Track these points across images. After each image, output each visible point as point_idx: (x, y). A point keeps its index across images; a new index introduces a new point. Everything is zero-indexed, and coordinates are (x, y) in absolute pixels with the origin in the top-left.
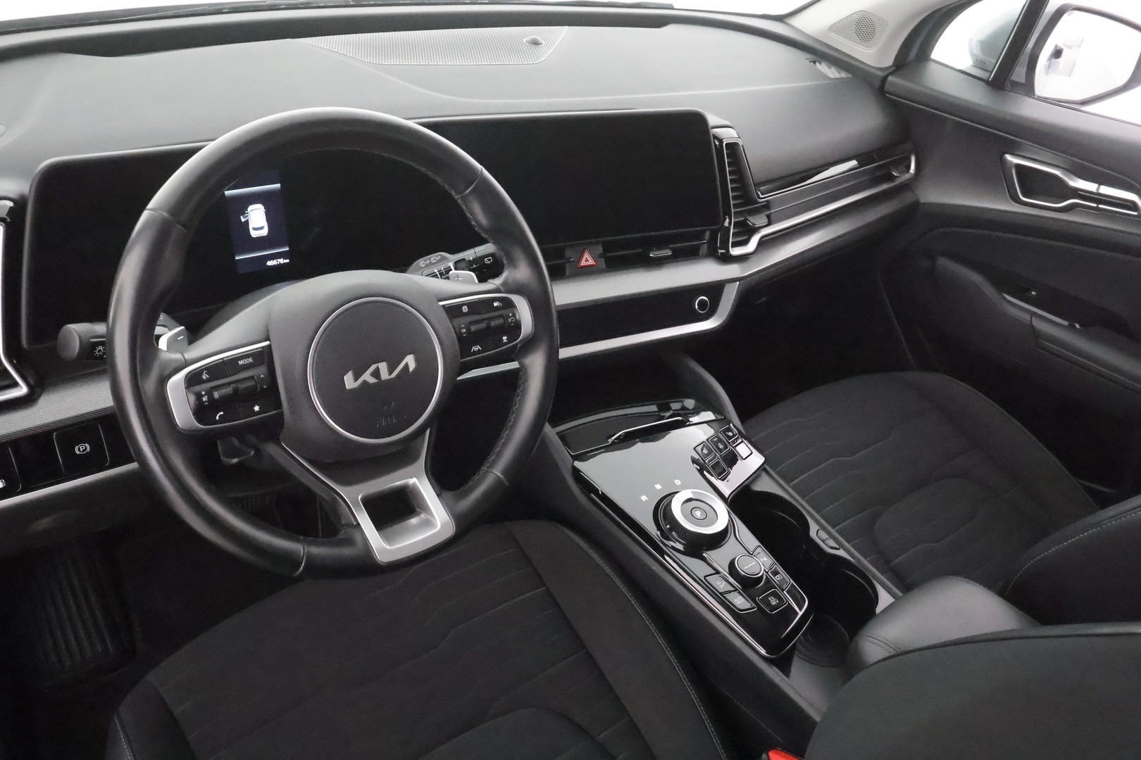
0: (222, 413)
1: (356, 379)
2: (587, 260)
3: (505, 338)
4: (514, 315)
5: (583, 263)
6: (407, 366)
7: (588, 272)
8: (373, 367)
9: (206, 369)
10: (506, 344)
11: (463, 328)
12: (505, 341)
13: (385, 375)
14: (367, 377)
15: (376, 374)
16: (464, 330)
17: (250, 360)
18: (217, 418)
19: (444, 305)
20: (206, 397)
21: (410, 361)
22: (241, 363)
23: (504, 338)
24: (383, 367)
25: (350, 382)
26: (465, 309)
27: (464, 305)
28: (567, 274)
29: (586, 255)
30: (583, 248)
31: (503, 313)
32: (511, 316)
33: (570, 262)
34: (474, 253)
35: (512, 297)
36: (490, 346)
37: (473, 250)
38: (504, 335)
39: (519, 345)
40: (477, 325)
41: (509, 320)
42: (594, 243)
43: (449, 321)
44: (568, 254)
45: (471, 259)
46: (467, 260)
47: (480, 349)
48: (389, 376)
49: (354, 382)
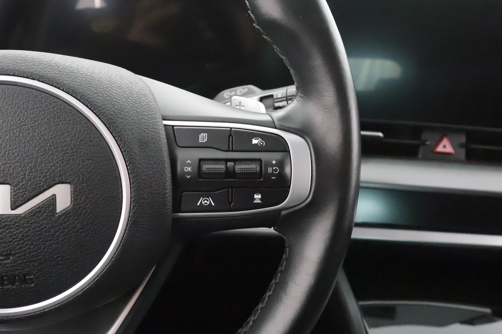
2: (444, 147)
3: (258, 197)
4: (281, 164)
5: (440, 149)
6: (52, 201)
7: (443, 159)
10: (258, 206)
11: (189, 165)
12: (257, 201)
13: (4, 207)
16: (189, 169)
19: (173, 126)
21: (62, 195)
23: (256, 196)
26: (203, 138)
27: (204, 131)
28: (420, 156)
29: (445, 142)
30: (443, 134)
31: (264, 156)
32: (275, 165)
33: (425, 145)
34: (285, 91)
35: (289, 138)
36: (230, 204)
37: (285, 88)
38: (257, 192)
39: (284, 213)
40: (212, 166)
41: (270, 170)
42: (458, 131)
43: (165, 148)
44: (424, 136)
45: (279, 96)
46: (275, 97)
47: (213, 204)
48: (12, 210)
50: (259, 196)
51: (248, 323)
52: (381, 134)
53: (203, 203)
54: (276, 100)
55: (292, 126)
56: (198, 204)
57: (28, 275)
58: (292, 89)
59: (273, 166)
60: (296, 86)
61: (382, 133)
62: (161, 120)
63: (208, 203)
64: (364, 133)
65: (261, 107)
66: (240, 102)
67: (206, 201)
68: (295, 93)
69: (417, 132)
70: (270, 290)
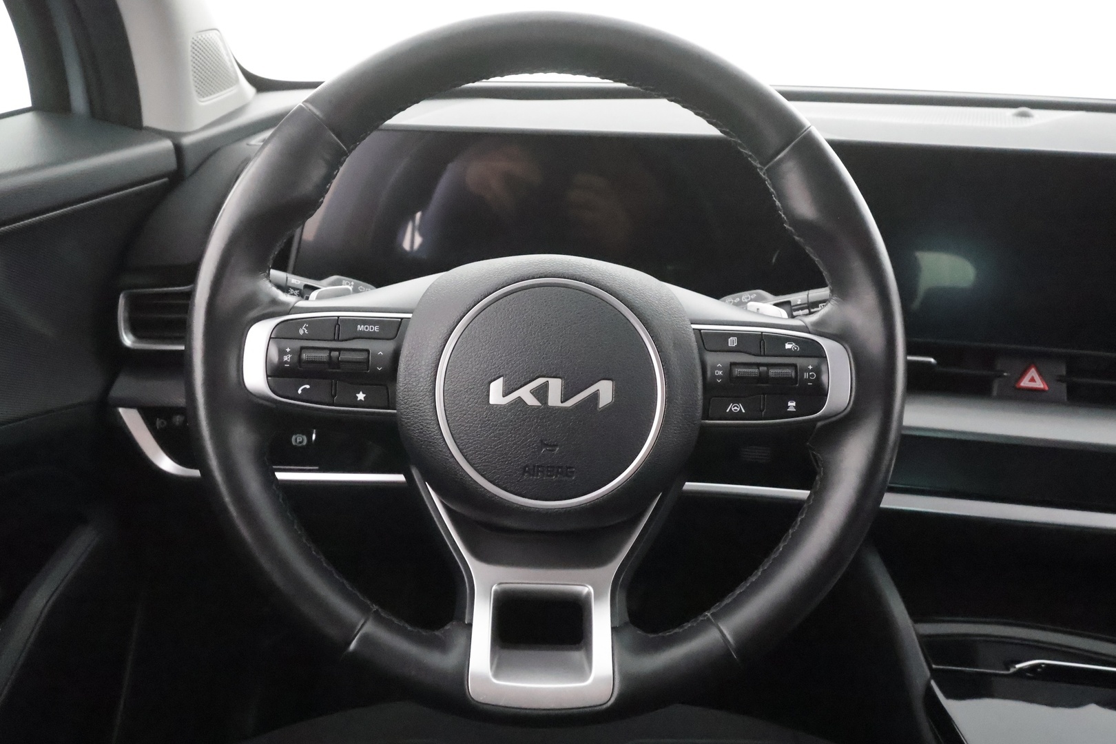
0: (308, 387)
1: (505, 394)
2: (1032, 380)
3: (792, 404)
4: (818, 371)
5: (1025, 383)
6: (595, 396)
7: (1031, 399)
8: (541, 381)
9: (309, 323)
10: (792, 415)
11: (719, 369)
12: (792, 409)
13: (554, 399)
14: (525, 394)
15: (541, 393)
16: (720, 373)
17: (376, 329)
18: (300, 392)
19: (700, 330)
20: (290, 356)
21: (605, 391)
22: (360, 328)
23: (790, 404)
24: (555, 387)
25: (496, 394)
26: (733, 342)
27: (733, 335)
28: (995, 393)
29: (1033, 373)
30: (1030, 359)
31: (799, 362)
32: (812, 370)
33: (1001, 376)
34: (806, 296)
35: (825, 343)
36: (762, 411)
37: (806, 292)
38: (792, 399)
39: (819, 424)
40: (745, 370)
41: (806, 375)
42: (1048, 356)
43: (696, 351)
44: (999, 365)
45: (799, 303)
46: (792, 304)
47: (744, 411)
48: (562, 402)
49: (504, 396)
50: (794, 404)
51: (779, 549)
52: (932, 360)
53: (733, 409)
54: (793, 308)
55: (826, 331)
56: (728, 411)
57: (570, 468)
58: (823, 293)
59: (810, 371)
60: (830, 289)
61: (935, 359)
62: (690, 323)
63: (738, 409)
64: (910, 358)
65: (782, 313)
66: (758, 309)
67: (736, 408)
68: (828, 297)
69: (988, 358)
70: (802, 514)
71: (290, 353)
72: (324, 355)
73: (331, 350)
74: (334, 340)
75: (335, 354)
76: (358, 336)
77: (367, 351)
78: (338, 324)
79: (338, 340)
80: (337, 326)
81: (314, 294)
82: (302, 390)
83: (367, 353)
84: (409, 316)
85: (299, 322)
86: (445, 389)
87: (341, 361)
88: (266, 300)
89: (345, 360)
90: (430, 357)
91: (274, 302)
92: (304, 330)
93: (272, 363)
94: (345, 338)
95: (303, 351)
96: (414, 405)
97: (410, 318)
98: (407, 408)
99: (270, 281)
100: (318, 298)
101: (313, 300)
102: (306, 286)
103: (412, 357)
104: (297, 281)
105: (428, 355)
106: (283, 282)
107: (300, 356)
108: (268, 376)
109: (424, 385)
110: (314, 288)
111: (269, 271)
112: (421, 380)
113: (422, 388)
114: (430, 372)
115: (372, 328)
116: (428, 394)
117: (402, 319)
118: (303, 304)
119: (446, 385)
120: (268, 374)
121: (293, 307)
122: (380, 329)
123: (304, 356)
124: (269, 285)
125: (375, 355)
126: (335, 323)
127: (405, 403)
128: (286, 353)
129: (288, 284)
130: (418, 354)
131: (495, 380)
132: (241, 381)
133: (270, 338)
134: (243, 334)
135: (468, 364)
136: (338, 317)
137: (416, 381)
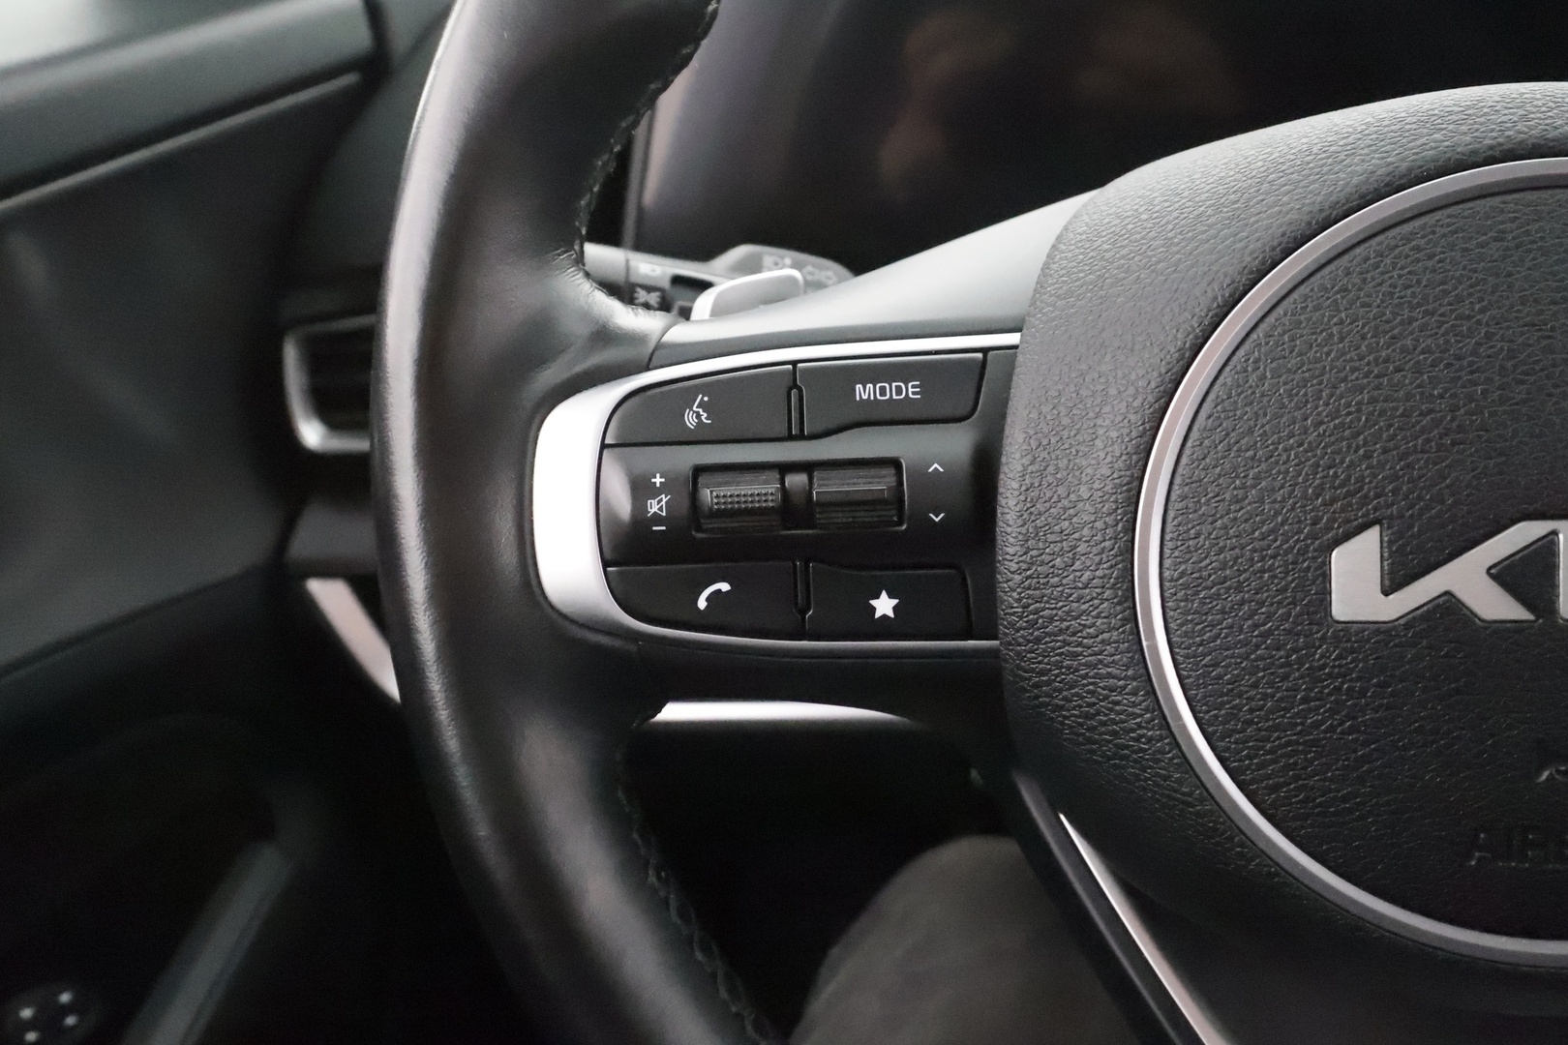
0: (725, 587)
1: (1392, 584)
8: (1525, 533)
9: (705, 389)
14: (1468, 580)
15: (1530, 574)
17: (911, 390)
18: (702, 604)
20: (666, 499)
22: (864, 392)
25: (1357, 586)
49: (1386, 593)
71: (664, 488)
72: (762, 490)
73: (785, 468)
74: (790, 438)
75: (796, 480)
76: (861, 417)
77: (895, 463)
78: (795, 385)
79: (801, 437)
80: (794, 392)
81: (703, 304)
82: (707, 600)
83: (893, 471)
84: (1013, 339)
85: (681, 392)
86: (1167, 574)
87: (819, 504)
88: (581, 331)
89: (828, 498)
90: (1105, 471)
91: (604, 335)
92: (698, 416)
93: (614, 519)
94: (820, 427)
95: (701, 480)
96: (1061, 631)
97: (1015, 347)
98: (1038, 640)
99: (587, 275)
100: (719, 312)
101: (703, 323)
102: (678, 280)
103: (1042, 473)
104: (653, 268)
105: (1101, 463)
106: (618, 276)
107: (694, 494)
108: (606, 564)
109: (1091, 567)
110: (703, 286)
111: (582, 247)
112: (1082, 548)
113: (1087, 575)
114: (1110, 520)
115: (899, 391)
116: (1108, 593)
117: (985, 351)
118: (681, 333)
119: (1167, 563)
120: (608, 556)
121: (659, 346)
122: (924, 389)
123: (707, 495)
124: (587, 286)
125: (921, 476)
126: (788, 381)
127: (1032, 624)
128: (654, 492)
129: (634, 279)
130: (1063, 464)
131: (1347, 537)
132: (534, 583)
133: (604, 446)
134: (525, 442)
135: (1243, 487)
136: (794, 363)
137: (1061, 553)
